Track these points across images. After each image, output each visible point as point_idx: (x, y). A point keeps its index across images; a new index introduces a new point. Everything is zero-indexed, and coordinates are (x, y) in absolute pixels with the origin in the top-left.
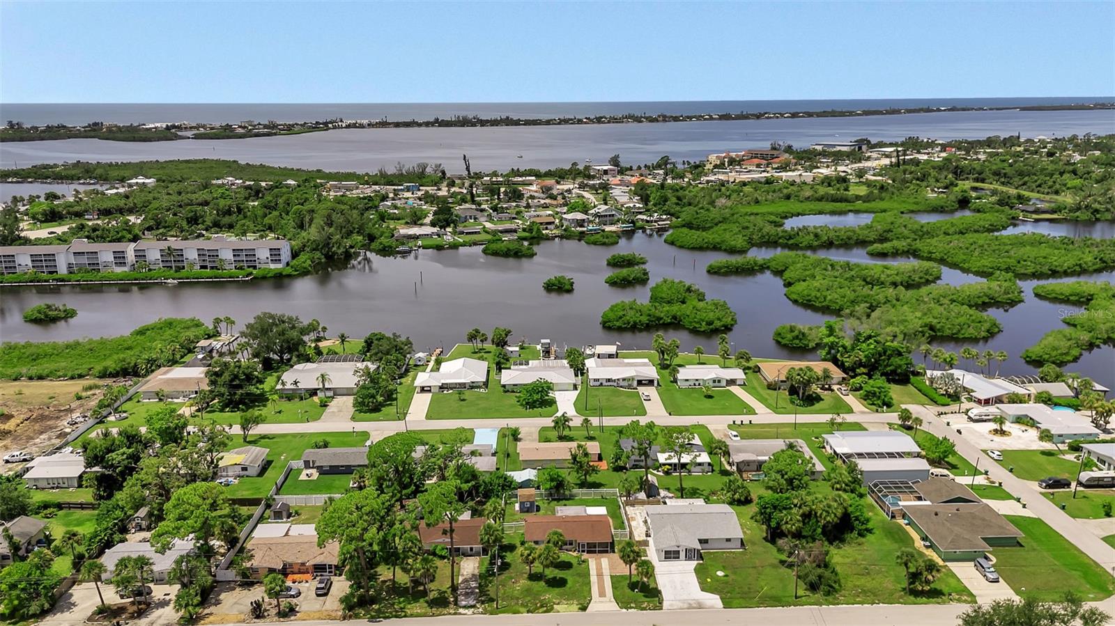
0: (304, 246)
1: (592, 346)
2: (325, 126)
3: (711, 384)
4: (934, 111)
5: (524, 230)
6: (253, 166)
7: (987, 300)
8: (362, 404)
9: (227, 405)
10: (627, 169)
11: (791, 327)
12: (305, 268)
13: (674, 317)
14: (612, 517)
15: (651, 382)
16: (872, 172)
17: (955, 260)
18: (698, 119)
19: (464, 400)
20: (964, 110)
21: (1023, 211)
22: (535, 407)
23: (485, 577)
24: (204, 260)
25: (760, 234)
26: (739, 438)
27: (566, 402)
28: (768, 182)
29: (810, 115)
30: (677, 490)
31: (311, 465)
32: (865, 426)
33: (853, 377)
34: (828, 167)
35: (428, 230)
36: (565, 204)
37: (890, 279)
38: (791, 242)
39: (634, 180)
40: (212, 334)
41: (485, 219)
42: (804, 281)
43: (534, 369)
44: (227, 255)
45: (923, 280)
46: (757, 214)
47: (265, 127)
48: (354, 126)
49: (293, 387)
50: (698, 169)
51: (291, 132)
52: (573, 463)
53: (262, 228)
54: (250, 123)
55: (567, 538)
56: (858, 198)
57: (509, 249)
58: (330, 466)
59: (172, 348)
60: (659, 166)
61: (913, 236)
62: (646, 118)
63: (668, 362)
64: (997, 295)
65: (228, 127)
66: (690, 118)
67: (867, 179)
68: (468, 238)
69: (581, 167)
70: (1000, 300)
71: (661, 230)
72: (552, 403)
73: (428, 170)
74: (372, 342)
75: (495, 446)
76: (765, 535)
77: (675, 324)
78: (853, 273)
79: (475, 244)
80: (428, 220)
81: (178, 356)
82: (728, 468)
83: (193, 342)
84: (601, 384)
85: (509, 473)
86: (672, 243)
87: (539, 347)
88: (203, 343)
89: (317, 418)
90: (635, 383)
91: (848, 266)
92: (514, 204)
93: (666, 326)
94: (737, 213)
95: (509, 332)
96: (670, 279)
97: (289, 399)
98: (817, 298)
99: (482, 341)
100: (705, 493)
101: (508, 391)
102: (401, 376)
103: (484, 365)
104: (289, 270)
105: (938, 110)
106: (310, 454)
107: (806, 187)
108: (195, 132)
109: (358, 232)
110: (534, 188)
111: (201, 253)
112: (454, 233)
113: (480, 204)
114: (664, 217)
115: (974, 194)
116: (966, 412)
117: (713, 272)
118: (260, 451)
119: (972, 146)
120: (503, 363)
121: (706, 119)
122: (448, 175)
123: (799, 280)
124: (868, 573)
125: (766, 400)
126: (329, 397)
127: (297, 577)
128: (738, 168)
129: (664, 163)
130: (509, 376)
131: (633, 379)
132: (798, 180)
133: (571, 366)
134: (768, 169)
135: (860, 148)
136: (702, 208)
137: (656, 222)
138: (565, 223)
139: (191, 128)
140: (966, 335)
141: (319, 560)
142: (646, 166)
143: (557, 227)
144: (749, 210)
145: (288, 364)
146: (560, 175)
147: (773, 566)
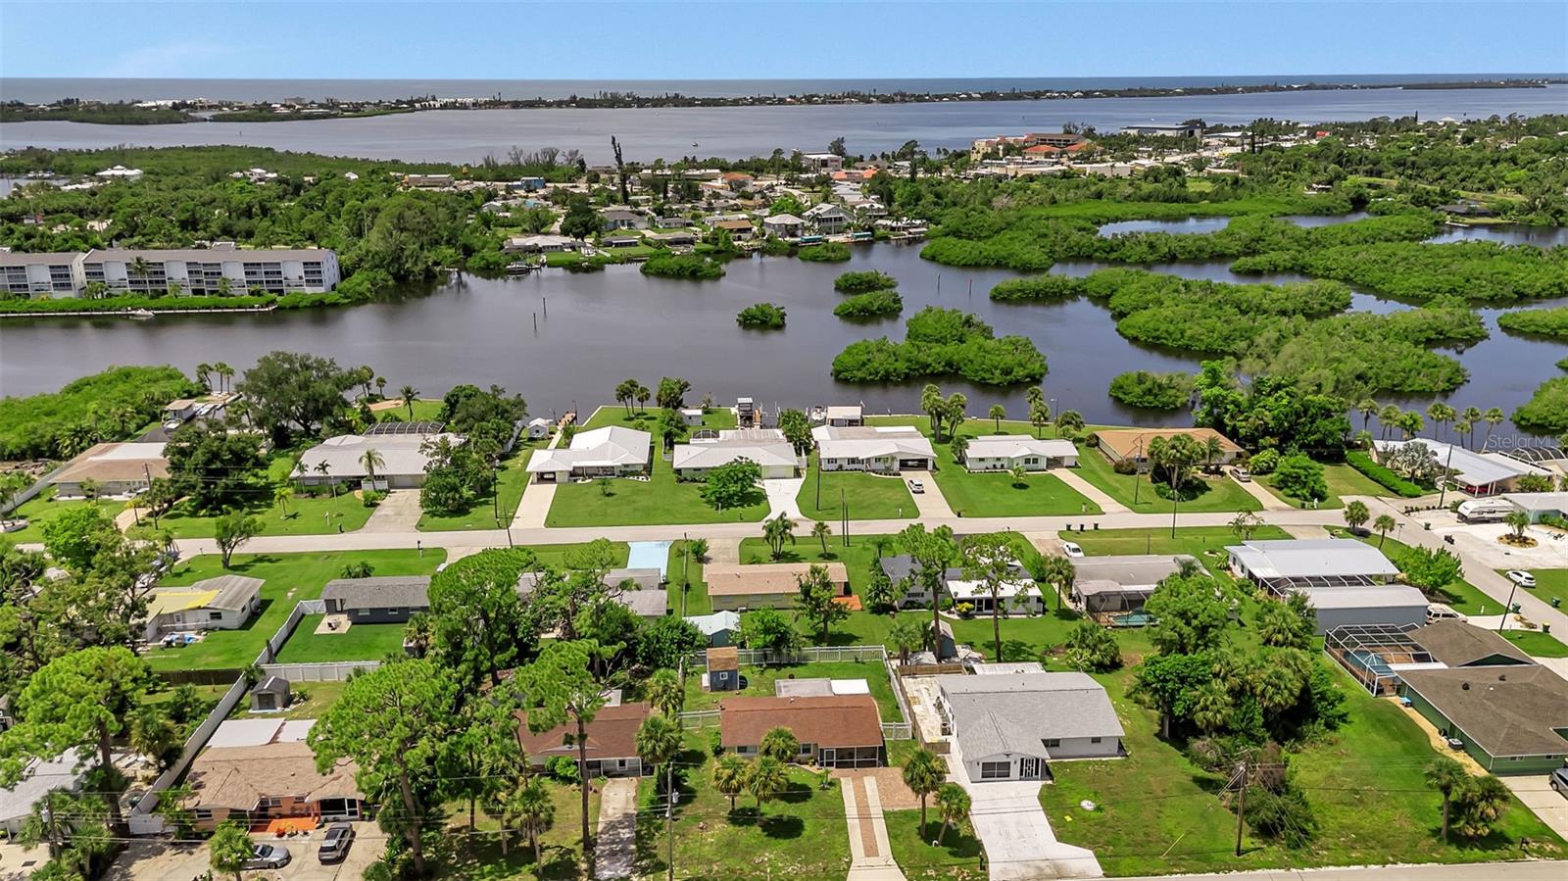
0: (361, 260)
1: (821, 407)
2: (412, 105)
3: (1022, 463)
4: (1284, 89)
5: (705, 241)
6: (296, 155)
7: (1434, 336)
8: (437, 501)
9: (203, 506)
10: (856, 160)
11: (1139, 375)
12: (360, 294)
13: (949, 364)
14: (877, 698)
15: (922, 464)
16: (1214, 165)
17: (1368, 279)
18: (951, 100)
19: (610, 495)
20: (1325, 88)
21: (1449, 213)
22: (732, 505)
23: (646, 823)
24: (198, 281)
25: (1065, 244)
26: (1081, 554)
27: (782, 497)
28: (1065, 175)
29: (1110, 94)
30: (988, 646)
31: (339, 609)
32: (1288, 530)
33: (1253, 453)
34: (1150, 156)
35: (558, 240)
36: (765, 206)
37: (1278, 306)
38: (1113, 255)
39: (868, 174)
40: (195, 392)
41: (646, 225)
42: (1145, 308)
43: (727, 443)
44: (235, 273)
45: (1326, 308)
46: (1057, 218)
47: (321, 106)
48: (453, 106)
49: (319, 474)
50: (960, 158)
51: (359, 114)
52: (804, 601)
53: (299, 238)
54: (299, 101)
55: (801, 740)
56: (1202, 196)
57: (681, 267)
58: (371, 610)
59: (120, 412)
60: (902, 156)
61: (1295, 246)
62: (877, 98)
63: (947, 433)
64: (1446, 328)
65: (267, 106)
66: (940, 98)
67: (1209, 173)
68: (618, 252)
69: (787, 157)
70: (1452, 335)
71: (913, 241)
72: (760, 498)
73: (559, 159)
74: (457, 401)
75: (664, 572)
76: (1157, 728)
77: (950, 374)
78: (1220, 296)
79: (630, 260)
80: (556, 227)
81: (132, 426)
82: (1071, 605)
83: (159, 403)
84: (841, 467)
85: (690, 620)
86: (933, 259)
87: (734, 410)
88: (178, 404)
89: (358, 525)
90: (896, 465)
91: (1209, 288)
92: (689, 205)
93: (937, 377)
94: (1028, 216)
95: (686, 385)
96: (936, 307)
97: (313, 494)
98: (1170, 334)
99: (641, 400)
100: (1038, 651)
101: (686, 479)
102: (504, 457)
103: (645, 438)
104: (334, 297)
105: (1290, 88)
106: (337, 587)
107: (1121, 183)
108: (216, 112)
109: (448, 242)
110: (719, 183)
111: (193, 268)
112: (597, 244)
113: (636, 204)
114: (918, 222)
115: (1373, 192)
116: (1455, 507)
117: (1000, 298)
118: (246, 584)
119: (1350, 130)
120: (677, 435)
121: (962, 99)
122: (589, 167)
123: (1136, 308)
124: (1361, 801)
125: (1116, 490)
126: (381, 491)
127: (285, 824)
128: (1019, 159)
129: (909, 151)
130: (687, 455)
131: (893, 459)
132: (1109, 175)
133: (790, 439)
134: (1062, 160)
135: (1192, 133)
136: (974, 210)
137: (904, 229)
138: (768, 231)
139: (210, 107)
140: (1416, 387)
141: (331, 791)
142: (883, 155)
143: (755, 237)
144: (1043, 212)
145: (317, 438)
146: (757, 168)
147: (1186, 791)
